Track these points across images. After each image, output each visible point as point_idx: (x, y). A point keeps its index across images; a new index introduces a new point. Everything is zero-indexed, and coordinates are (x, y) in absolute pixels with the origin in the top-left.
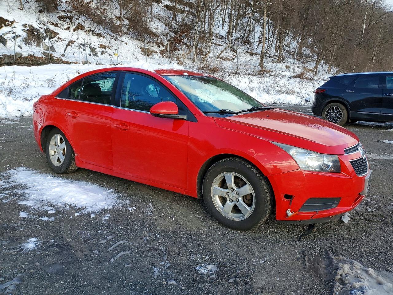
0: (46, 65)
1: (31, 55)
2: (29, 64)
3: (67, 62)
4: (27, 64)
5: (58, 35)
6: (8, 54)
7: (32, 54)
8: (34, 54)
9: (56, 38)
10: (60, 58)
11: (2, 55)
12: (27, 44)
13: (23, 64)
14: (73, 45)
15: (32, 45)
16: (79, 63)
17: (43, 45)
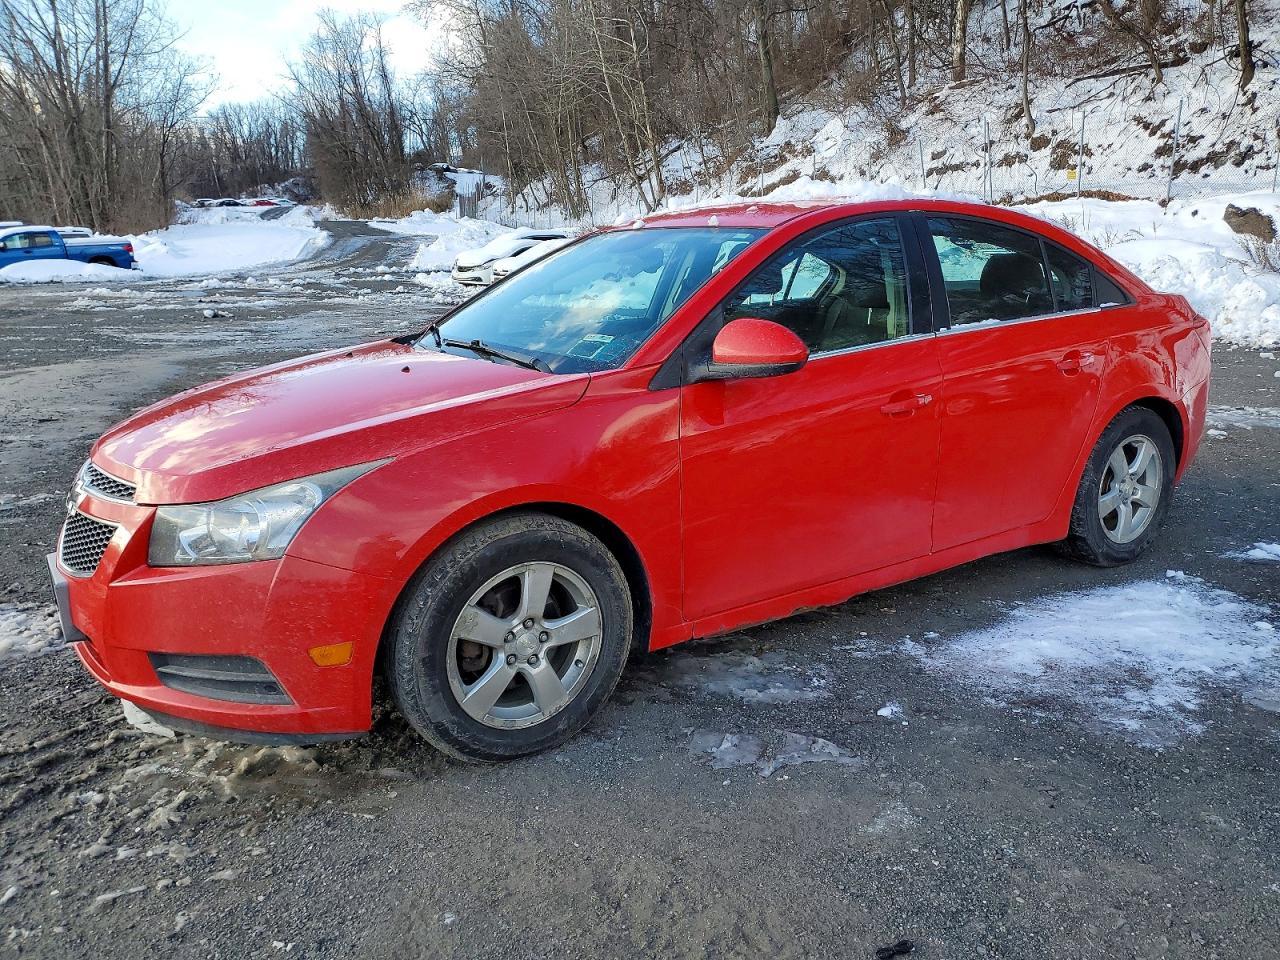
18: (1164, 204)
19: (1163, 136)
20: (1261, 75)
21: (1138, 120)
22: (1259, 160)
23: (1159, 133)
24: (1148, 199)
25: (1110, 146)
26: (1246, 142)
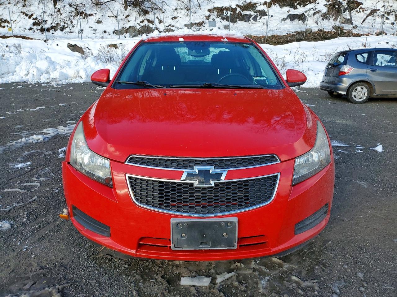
0: (333, 39)
1: (320, 30)
2: (317, 39)
3: (358, 34)
4: (315, 39)
5: (361, 6)
6: (300, 31)
7: (322, 29)
8: (323, 29)
9: (358, 9)
10: (350, 30)
11: (294, 32)
12: (325, 19)
13: (312, 39)
14: (375, 14)
15: (330, 19)
16: (372, 35)
17: (340, 18)
18: (45, 41)
19: (34, 19)
20: (59, 3)
21: (23, 13)
22: (68, 30)
23: (32, 18)
24: (40, 39)
25: (15, 20)
26: (62, 24)
